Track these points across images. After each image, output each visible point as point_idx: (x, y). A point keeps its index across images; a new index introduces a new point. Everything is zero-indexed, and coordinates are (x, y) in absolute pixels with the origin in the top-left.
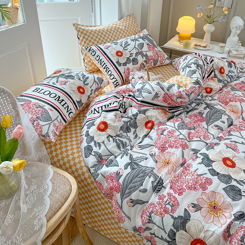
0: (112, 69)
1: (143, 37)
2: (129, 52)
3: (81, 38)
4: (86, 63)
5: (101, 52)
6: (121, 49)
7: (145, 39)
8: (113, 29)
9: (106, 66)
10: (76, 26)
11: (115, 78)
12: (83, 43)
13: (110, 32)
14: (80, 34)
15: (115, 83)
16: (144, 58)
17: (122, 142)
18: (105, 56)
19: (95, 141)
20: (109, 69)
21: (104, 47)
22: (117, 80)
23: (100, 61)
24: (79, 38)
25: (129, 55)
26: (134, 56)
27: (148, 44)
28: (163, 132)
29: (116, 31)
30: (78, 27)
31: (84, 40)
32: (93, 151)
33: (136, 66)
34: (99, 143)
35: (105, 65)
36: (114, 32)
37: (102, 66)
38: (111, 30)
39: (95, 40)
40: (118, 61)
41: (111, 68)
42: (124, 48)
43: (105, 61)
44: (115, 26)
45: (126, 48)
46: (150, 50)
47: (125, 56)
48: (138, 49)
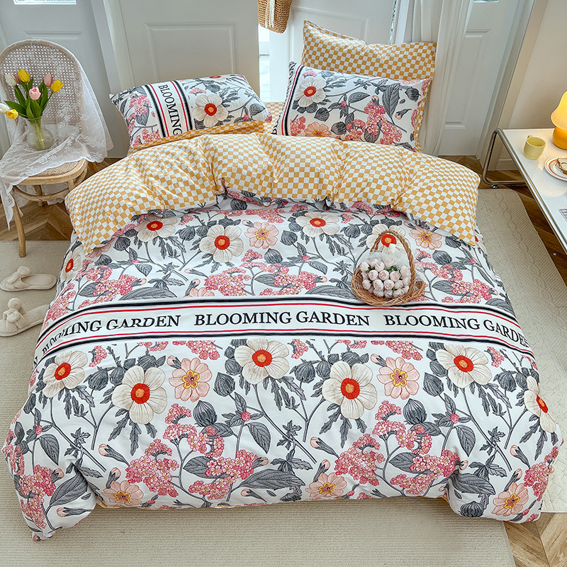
1: (384, 87)
2: (327, 96)
6: (320, 87)
7: (384, 91)
16: (344, 118)
25: (321, 101)
26: (327, 106)
27: (374, 101)
33: (321, 122)
40: (299, 100)
42: (325, 87)
45: (330, 89)
46: (366, 111)
47: (314, 99)
48: (345, 100)
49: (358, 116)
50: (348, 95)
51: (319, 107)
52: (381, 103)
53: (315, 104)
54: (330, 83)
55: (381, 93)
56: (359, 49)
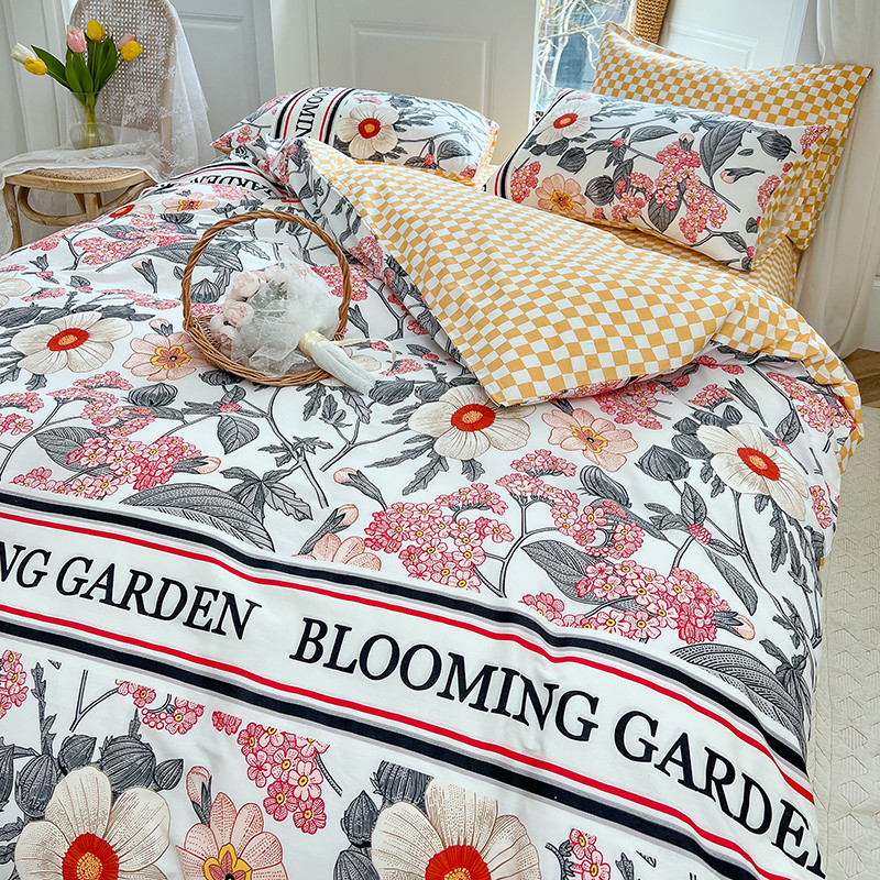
16: (612, 167)
25: (579, 136)
27: (682, 142)
33: (567, 175)
40: (539, 134)
45: (603, 118)
46: (660, 158)
47: (568, 132)
48: (624, 137)
49: (640, 167)
50: (633, 130)
51: (572, 145)
52: (696, 148)
53: (565, 141)
54: (608, 110)
55: (702, 131)
56: (693, 70)
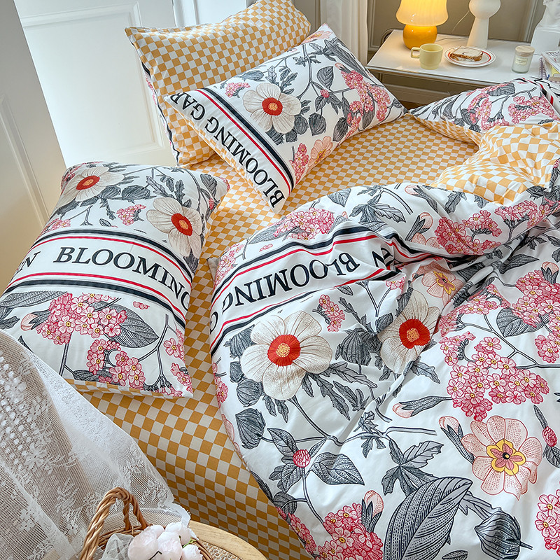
0: (259, 155)
1: (325, 49)
2: (299, 97)
3: (155, 70)
4: (176, 140)
5: (220, 108)
6: (274, 92)
7: (333, 54)
8: (240, 33)
9: (240, 145)
10: (135, 36)
11: (271, 180)
12: (161, 83)
13: (233, 43)
14: (149, 57)
15: (272, 193)
16: (340, 111)
17: (348, 391)
18: (233, 117)
19: (269, 397)
20: (248, 154)
21: (224, 90)
22: (275, 185)
23: (221, 134)
24: (147, 71)
25: (300, 108)
26: (313, 110)
27: (343, 69)
28: (463, 351)
29: (248, 38)
30: (141, 37)
31: (165, 74)
32: (266, 429)
33: (321, 137)
34: (281, 404)
35: (235, 145)
36: (243, 40)
37: (228, 148)
38: (236, 36)
39: (195, 71)
40: (273, 127)
41: (255, 152)
42: (282, 89)
43: (234, 133)
44: (244, 22)
45: (288, 88)
46: (350, 86)
47: (289, 112)
48: (320, 88)
55: (335, 57)
